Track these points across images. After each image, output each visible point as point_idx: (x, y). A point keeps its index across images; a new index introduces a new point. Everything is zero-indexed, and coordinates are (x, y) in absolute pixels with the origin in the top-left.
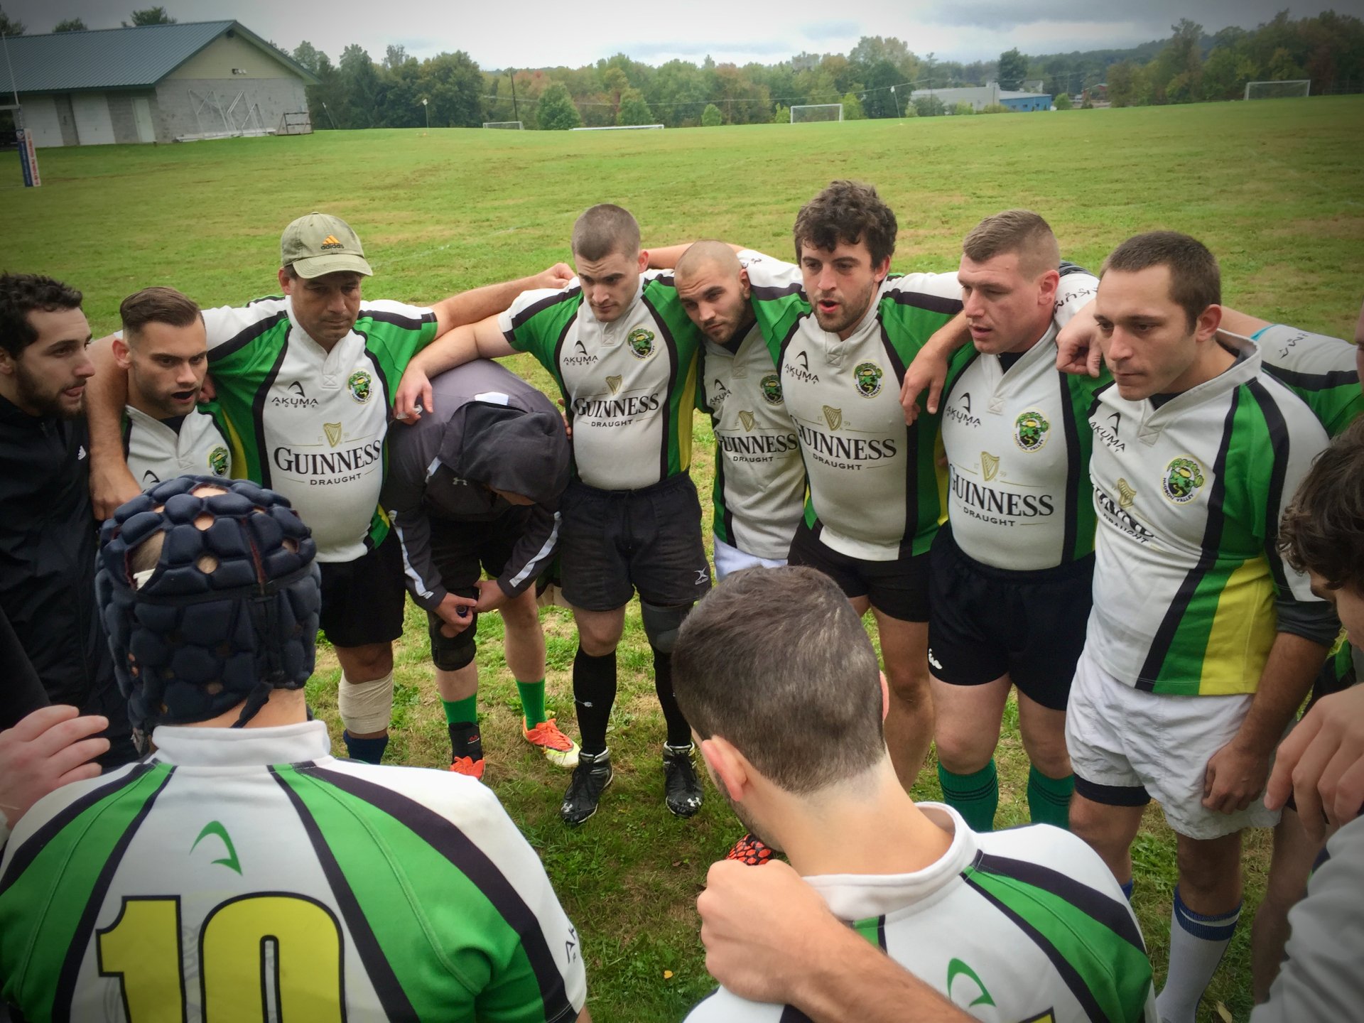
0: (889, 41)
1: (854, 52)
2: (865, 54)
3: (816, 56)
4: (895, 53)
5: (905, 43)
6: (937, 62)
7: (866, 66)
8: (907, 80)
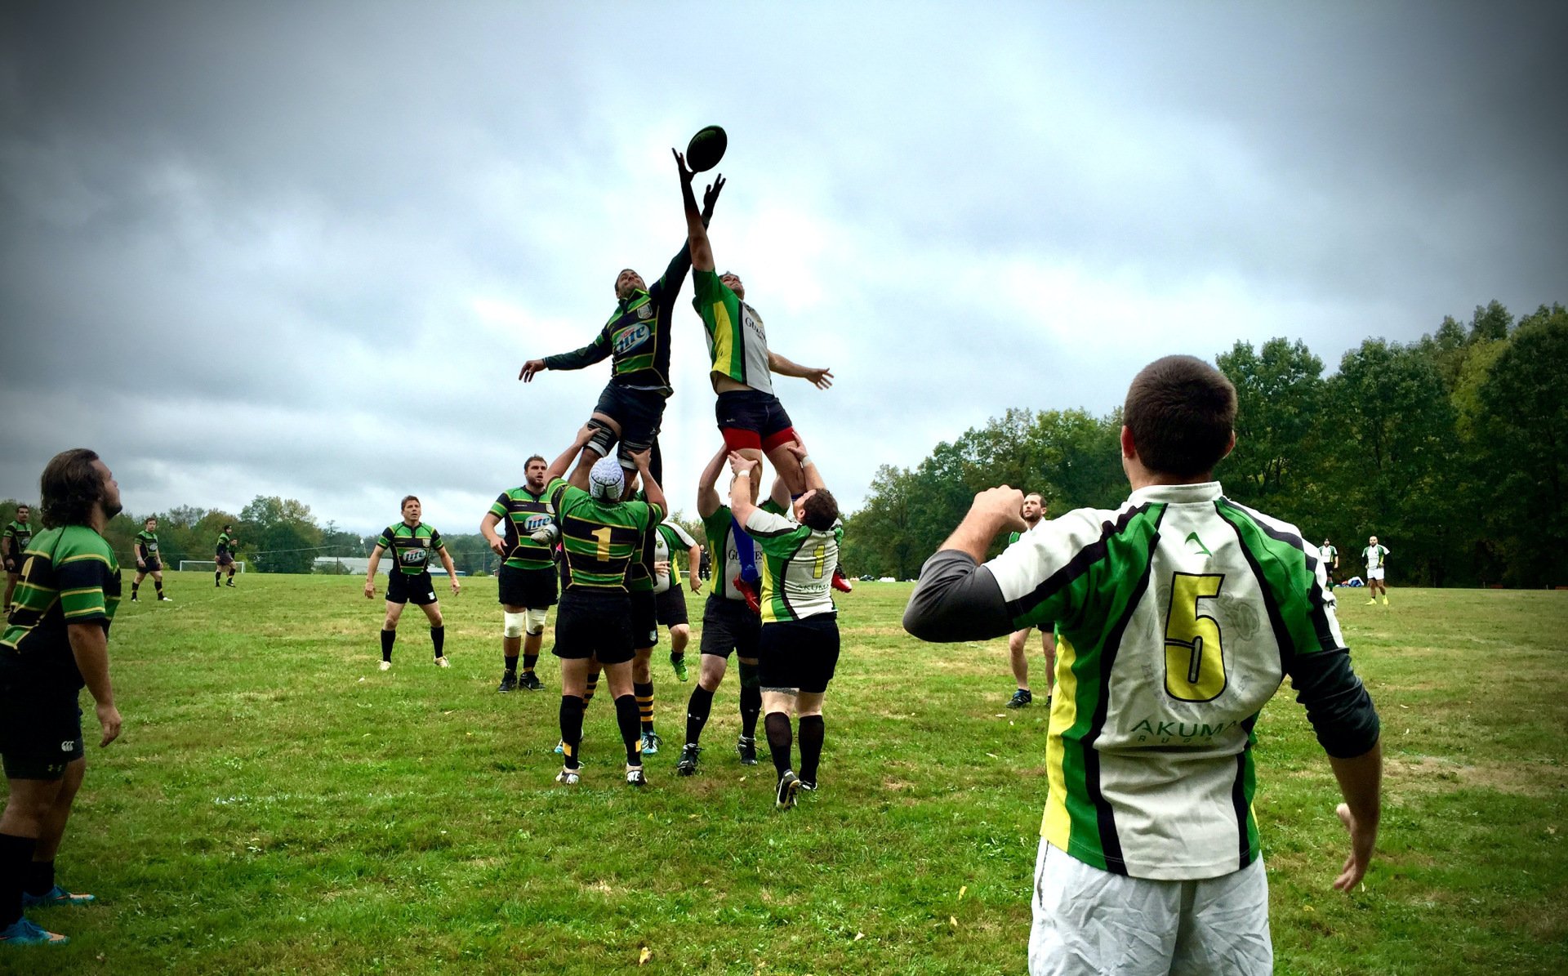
0: (289, 503)
1: (246, 511)
2: (260, 514)
3: (200, 512)
4: (295, 515)
5: (308, 508)
6: (338, 531)
7: (260, 527)
8: (307, 545)
